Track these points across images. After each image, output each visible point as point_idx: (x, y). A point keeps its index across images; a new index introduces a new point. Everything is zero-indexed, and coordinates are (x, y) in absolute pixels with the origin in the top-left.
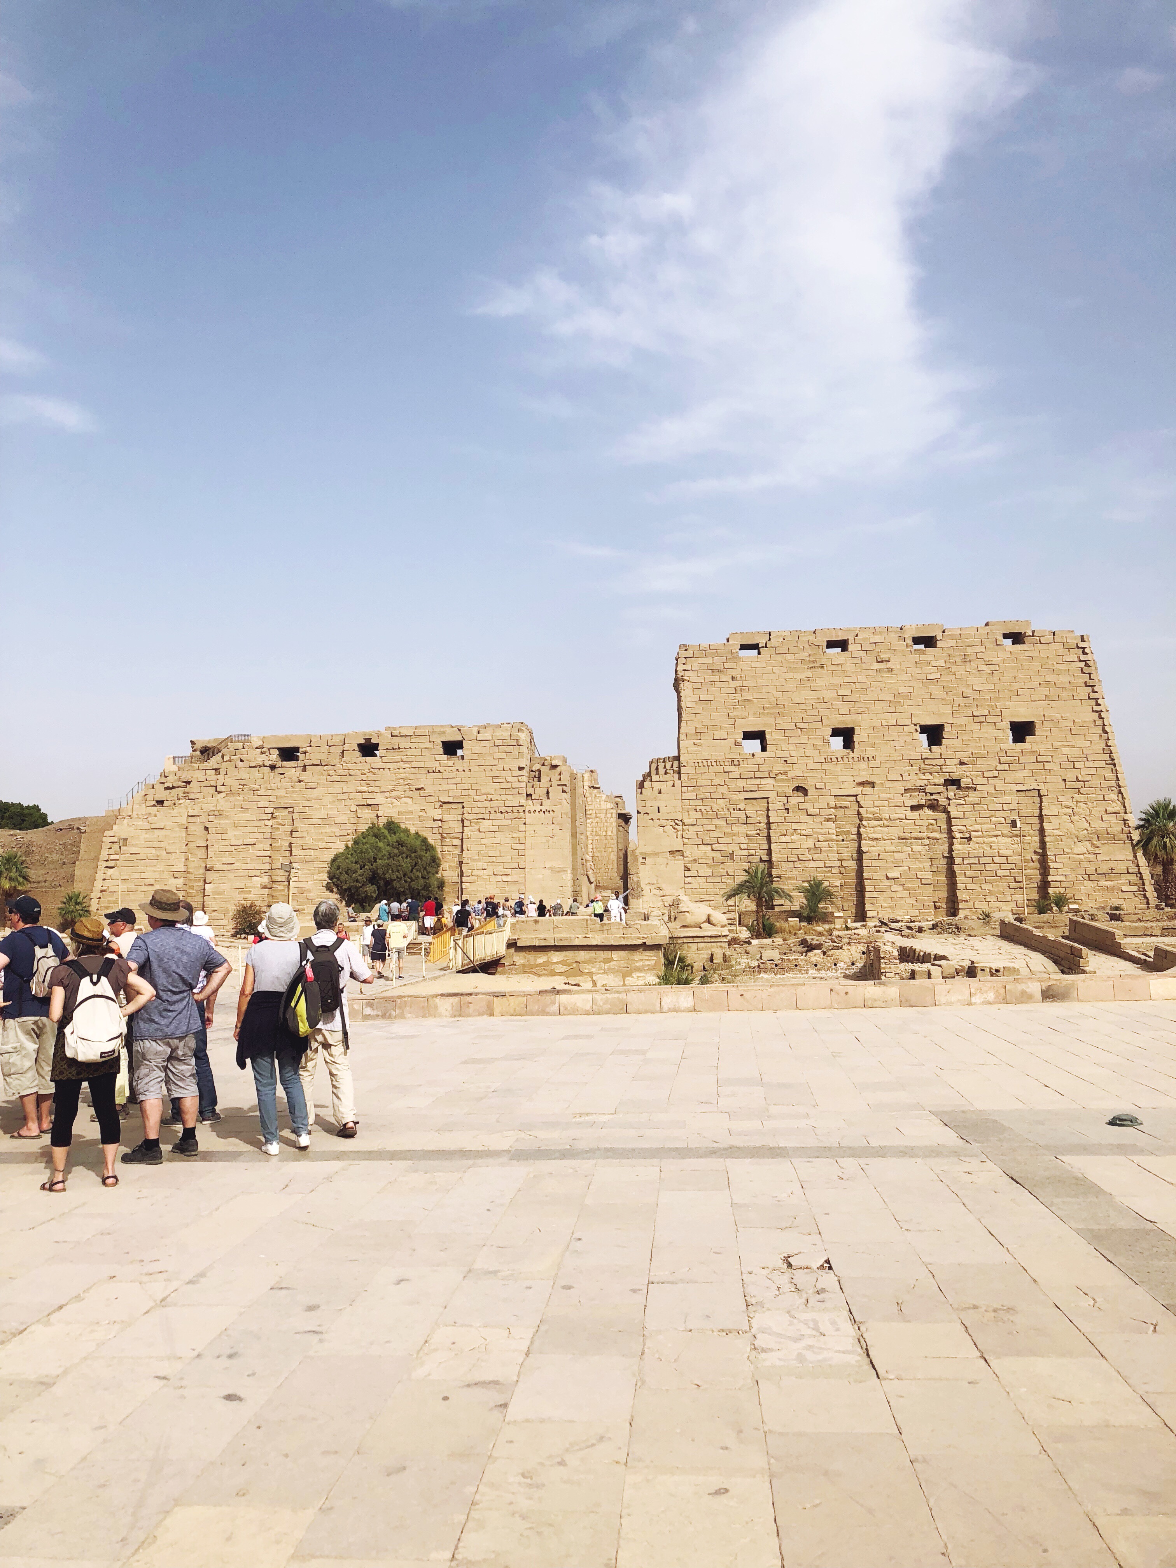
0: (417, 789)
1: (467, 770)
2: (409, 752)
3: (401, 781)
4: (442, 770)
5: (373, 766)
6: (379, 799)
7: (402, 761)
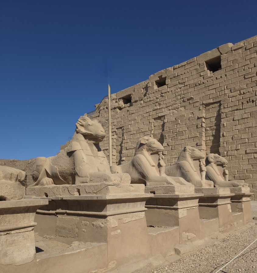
0: (188, 100)
1: (223, 76)
2: (184, 76)
3: (179, 97)
4: (205, 81)
5: (163, 92)
6: (165, 112)
7: (179, 83)
